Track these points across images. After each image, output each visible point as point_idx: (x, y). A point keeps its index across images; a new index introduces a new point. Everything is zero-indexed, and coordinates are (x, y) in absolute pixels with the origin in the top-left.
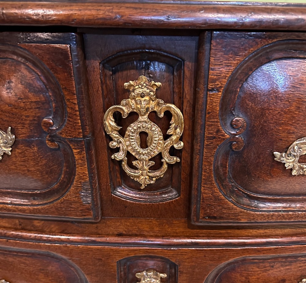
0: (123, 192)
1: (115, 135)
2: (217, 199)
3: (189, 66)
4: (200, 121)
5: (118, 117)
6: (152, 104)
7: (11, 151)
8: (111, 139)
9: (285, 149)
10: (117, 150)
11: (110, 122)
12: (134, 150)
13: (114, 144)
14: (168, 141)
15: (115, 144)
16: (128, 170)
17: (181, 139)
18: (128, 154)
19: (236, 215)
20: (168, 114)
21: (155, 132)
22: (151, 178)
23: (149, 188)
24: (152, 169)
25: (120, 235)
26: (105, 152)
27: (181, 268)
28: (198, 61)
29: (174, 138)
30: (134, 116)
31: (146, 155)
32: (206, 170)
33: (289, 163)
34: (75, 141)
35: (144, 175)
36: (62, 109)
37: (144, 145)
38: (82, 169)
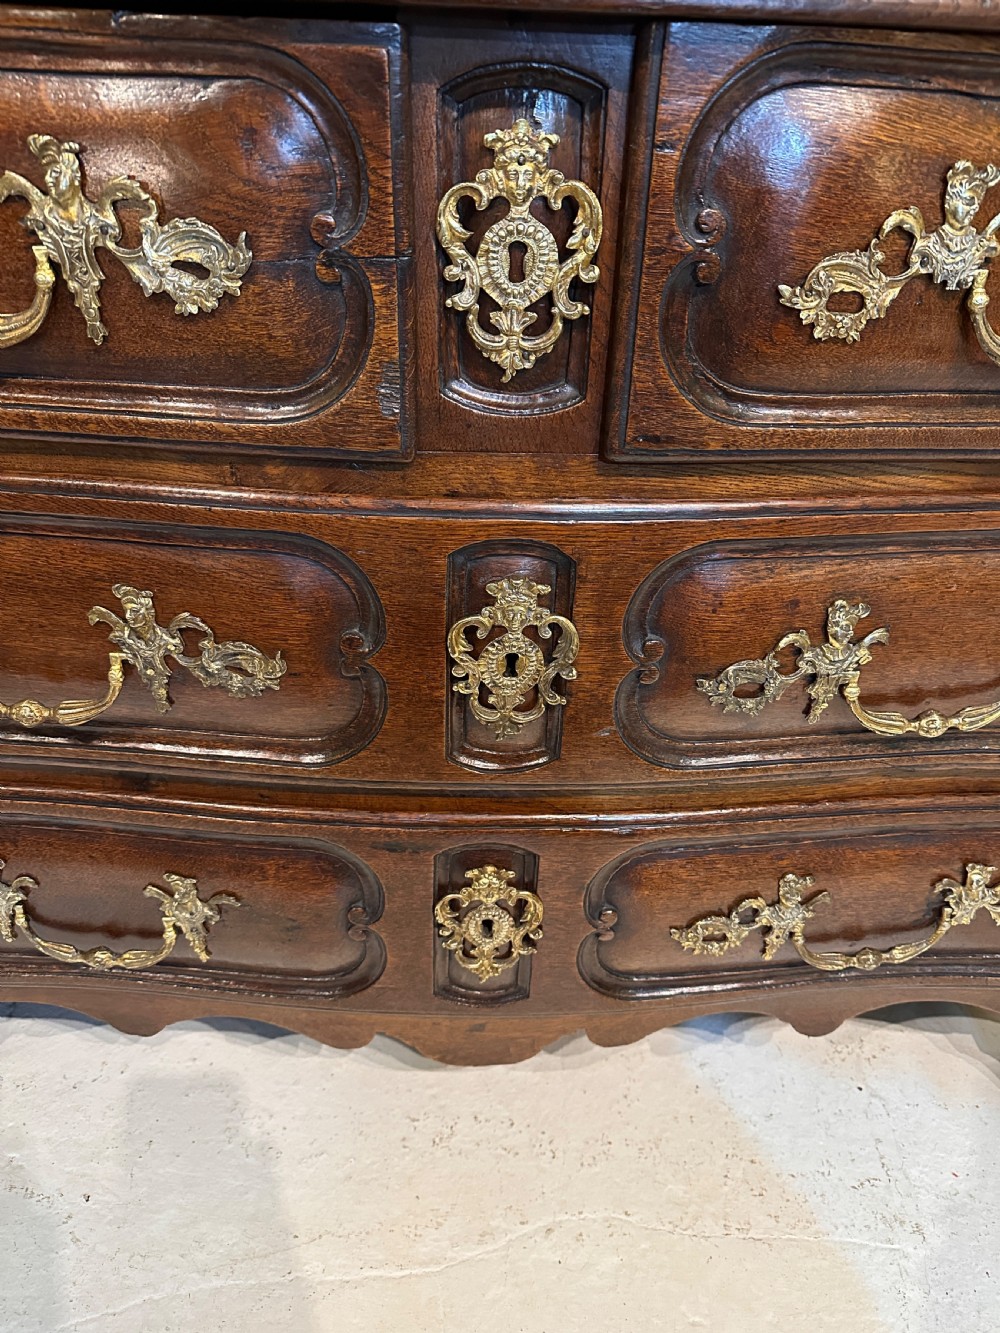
0: (465, 392)
2: (664, 394)
3: (617, 98)
4: (637, 216)
5: (468, 211)
6: (541, 181)
7: (240, 288)
9: (799, 280)
10: (460, 286)
11: (449, 220)
12: (497, 286)
13: (453, 271)
14: (569, 264)
15: (455, 270)
16: (479, 335)
17: (594, 260)
18: (483, 297)
19: (701, 431)
20: (571, 204)
21: (543, 241)
22: (526, 354)
23: (523, 382)
24: (531, 331)
25: (453, 495)
26: (434, 290)
27: (580, 569)
28: (634, 90)
29: (581, 257)
30: (500, 206)
31: (519, 297)
32: (645, 324)
33: (809, 309)
34: (377, 263)
35: (511, 348)
36: (356, 193)
37: (517, 273)
38: (387, 331)
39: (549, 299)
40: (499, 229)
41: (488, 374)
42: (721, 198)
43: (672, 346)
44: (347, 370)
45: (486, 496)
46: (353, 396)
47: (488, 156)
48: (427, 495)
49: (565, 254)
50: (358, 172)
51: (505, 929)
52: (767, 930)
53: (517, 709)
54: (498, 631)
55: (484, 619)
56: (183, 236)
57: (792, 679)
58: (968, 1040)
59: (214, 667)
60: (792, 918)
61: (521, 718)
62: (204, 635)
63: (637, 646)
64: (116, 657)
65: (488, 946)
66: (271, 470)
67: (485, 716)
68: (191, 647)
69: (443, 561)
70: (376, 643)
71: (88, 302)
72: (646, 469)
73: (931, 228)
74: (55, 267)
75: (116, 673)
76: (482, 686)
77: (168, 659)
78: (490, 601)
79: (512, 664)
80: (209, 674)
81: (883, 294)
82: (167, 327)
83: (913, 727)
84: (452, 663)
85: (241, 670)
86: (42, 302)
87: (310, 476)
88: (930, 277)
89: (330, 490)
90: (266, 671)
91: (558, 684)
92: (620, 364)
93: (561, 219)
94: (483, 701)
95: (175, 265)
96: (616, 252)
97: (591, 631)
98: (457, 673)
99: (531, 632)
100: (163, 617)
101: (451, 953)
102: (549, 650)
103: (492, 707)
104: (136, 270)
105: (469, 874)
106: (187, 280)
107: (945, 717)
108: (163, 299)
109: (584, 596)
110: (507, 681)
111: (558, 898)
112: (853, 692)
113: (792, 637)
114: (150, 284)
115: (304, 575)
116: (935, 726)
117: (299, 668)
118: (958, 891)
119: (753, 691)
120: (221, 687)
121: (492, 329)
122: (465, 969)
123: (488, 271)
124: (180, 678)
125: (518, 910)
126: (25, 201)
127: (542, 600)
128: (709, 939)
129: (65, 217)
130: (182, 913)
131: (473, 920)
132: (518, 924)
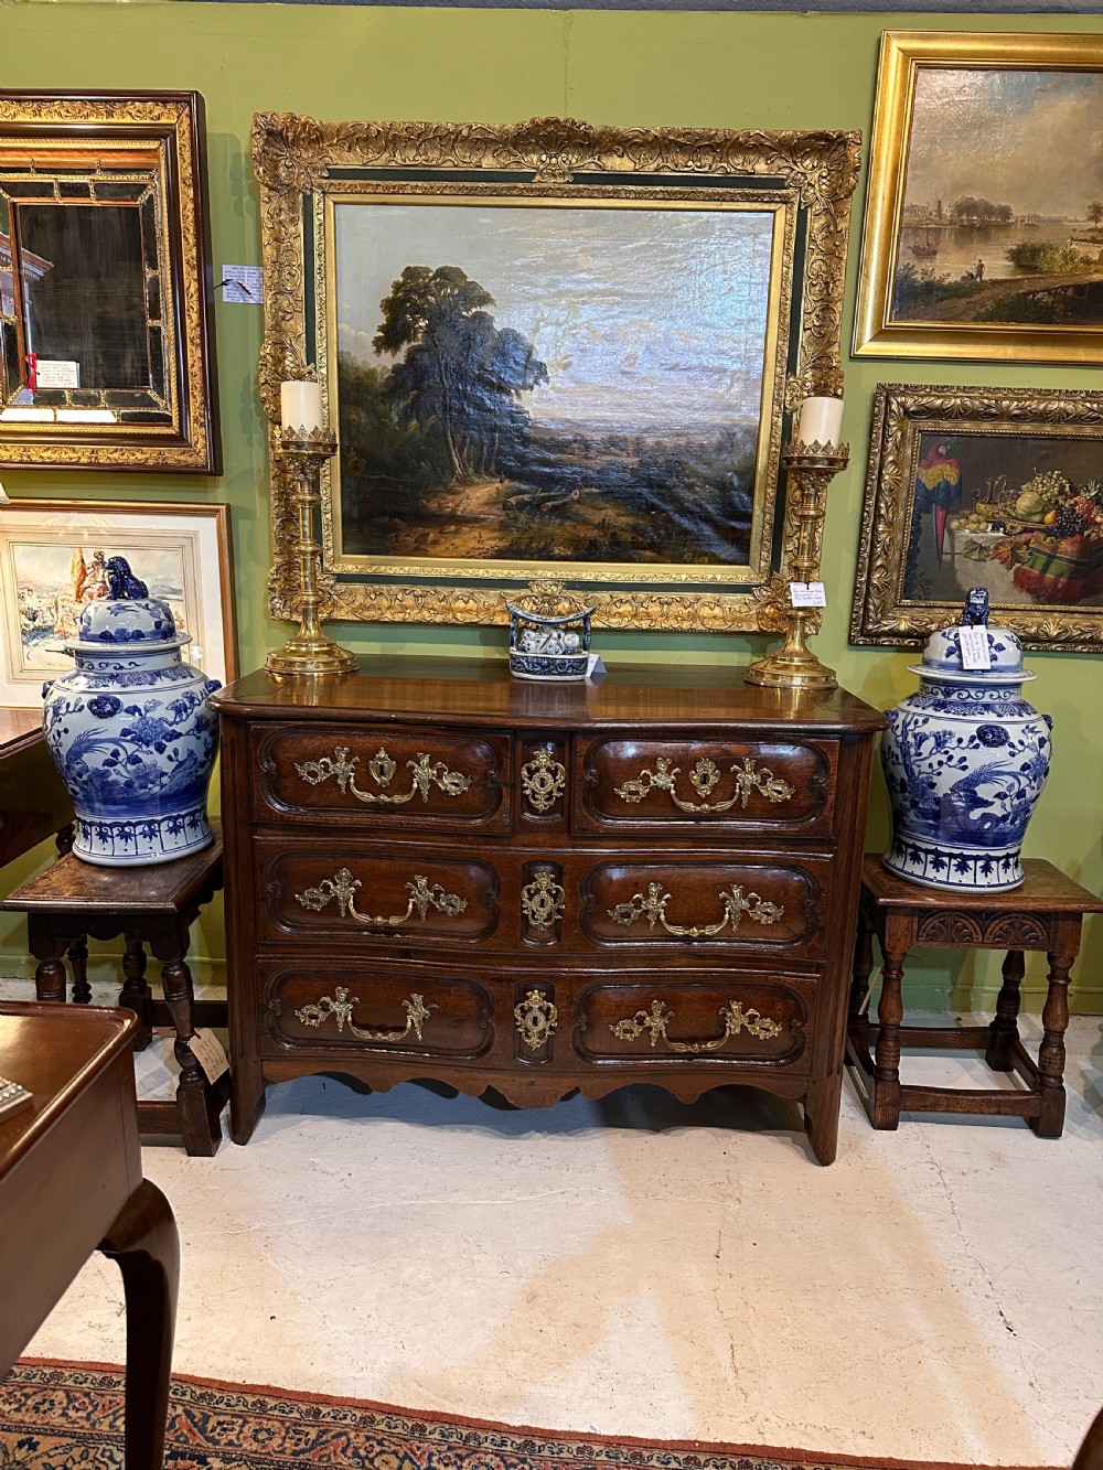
0: (528, 815)
1: (526, 779)
2: (584, 817)
4: (573, 772)
5: (529, 770)
6: (548, 763)
7: (467, 789)
8: (524, 782)
9: (619, 788)
10: (527, 788)
11: (525, 772)
12: (537, 788)
14: (557, 783)
15: (526, 785)
16: (532, 801)
17: (563, 782)
18: (533, 791)
19: (597, 827)
20: (557, 768)
21: (549, 778)
22: (545, 806)
23: (545, 813)
25: (524, 846)
26: (520, 790)
27: (565, 870)
28: (571, 743)
29: (559, 781)
31: (543, 791)
32: (578, 799)
33: (623, 794)
34: (506, 785)
35: (541, 804)
36: (499, 767)
37: (542, 785)
38: (506, 801)
39: (551, 792)
40: (537, 775)
41: (534, 811)
42: (596, 767)
43: (587, 805)
44: (494, 811)
45: (533, 846)
46: (496, 817)
47: (534, 758)
48: (516, 846)
49: (555, 781)
50: (500, 762)
51: (542, 1024)
52: (650, 1028)
53: (545, 921)
54: (538, 891)
55: (533, 886)
56: (453, 777)
57: (639, 911)
58: (789, 1139)
59: (443, 904)
60: (657, 1023)
61: (546, 924)
62: (442, 892)
63: (585, 898)
64: (411, 900)
65: (536, 1030)
66: (469, 838)
67: (533, 922)
68: (437, 898)
69: (520, 867)
70: (497, 894)
71: (425, 793)
72: (584, 838)
73: (654, 774)
74: (418, 784)
75: (411, 906)
76: (533, 911)
77: (429, 902)
78: (535, 880)
79: (543, 903)
80: (441, 906)
81: (643, 791)
82: (447, 799)
83: (687, 932)
84: (523, 902)
85: (452, 905)
86: (413, 793)
87: (481, 840)
88: (657, 786)
89: (487, 844)
90: (461, 906)
91: (559, 911)
92: (572, 809)
93: (554, 773)
94: (533, 918)
95: (451, 783)
96: (569, 780)
97: (569, 891)
98: (524, 906)
99: (549, 891)
100: (429, 887)
101: (521, 1033)
102: (555, 897)
103: (537, 920)
104: (440, 784)
105: (528, 994)
106: (453, 787)
107: (699, 929)
108: (446, 792)
109: (566, 877)
110: (541, 909)
111: (563, 1007)
112: (662, 917)
113: (637, 895)
114: (443, 788)
115: (474, 871)
116: (695, 932)
117: (472, 904)
118: (729, 1014)
119: (627, 915)
120: (445, 912)
121: (536, 799)
122: (526, 1043)
123: (534, 784)
124: (431, 909)
125: (547, 1013)
126: (413, 768)
127: (552, 880)
128: (626, 1031)
129: (423, 772)
130: (416, 1012)
131: (530, 1016)
132: (547, 1019)
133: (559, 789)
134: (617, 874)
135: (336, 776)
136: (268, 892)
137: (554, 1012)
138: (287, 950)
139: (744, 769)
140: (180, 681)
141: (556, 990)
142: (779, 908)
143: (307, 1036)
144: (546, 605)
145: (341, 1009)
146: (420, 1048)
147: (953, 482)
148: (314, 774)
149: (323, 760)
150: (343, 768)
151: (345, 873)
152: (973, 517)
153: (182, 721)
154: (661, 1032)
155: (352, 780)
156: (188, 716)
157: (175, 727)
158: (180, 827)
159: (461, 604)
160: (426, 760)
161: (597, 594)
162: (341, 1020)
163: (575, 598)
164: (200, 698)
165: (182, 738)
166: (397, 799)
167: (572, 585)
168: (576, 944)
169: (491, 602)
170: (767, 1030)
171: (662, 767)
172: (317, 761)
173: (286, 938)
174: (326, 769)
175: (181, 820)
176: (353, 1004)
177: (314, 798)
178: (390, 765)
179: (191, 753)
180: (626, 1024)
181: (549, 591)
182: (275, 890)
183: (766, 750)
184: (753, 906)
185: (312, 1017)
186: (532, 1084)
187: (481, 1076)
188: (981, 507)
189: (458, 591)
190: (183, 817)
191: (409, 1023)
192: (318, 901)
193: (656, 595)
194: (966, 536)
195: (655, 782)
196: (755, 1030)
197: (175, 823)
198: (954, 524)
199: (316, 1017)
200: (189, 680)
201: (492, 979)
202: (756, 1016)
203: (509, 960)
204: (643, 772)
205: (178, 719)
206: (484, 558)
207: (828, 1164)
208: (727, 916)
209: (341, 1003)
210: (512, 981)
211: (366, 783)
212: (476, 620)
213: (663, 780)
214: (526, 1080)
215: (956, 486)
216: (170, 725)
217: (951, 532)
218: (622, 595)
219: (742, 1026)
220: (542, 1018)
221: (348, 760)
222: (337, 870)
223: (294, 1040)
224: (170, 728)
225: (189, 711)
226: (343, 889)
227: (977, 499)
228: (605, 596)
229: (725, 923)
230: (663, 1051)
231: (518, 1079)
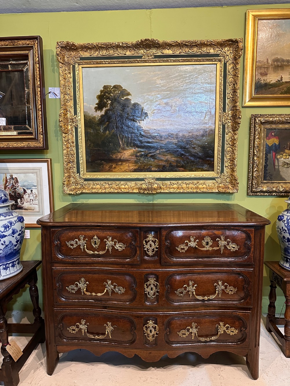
0: (146, 257)
1: (145, 245)
2: (166, 258)
4: (161, 242)
5: (146, 241)
6: (152, 239)
7: (125, 249)
8: (144, 246)
9: (177, 247)
10: (145, 248)
11: (144, 242)
12: (149, 248)
15: (145, 247)
16: (147, 252)
17: (158, 245)
18: (147, 249)
19: (170, 261)
20: (155, 241)
21: (153, 244)
22: (152, 254)
23: (152, 256)
24: (152, 252)
25: (145, 268)
26: (143, 248)
27: (159, 277)
28: (160, 231)
31: (151, 249)
32: (163, 252)
33: (179, 249)
34: (138, 246)
35: (150, 253)
36: (135, 241)
37: (151, 246)
38: (138, 252)
39: (154, 249)
40: (149, 243)
41: (148, 256)
42: (169, 240)
43: (166, 253)
44: (134, 256)
45: (148, 268)
46: (135, 258)
47: (148, 237)
48: (142, 268)
49: (155, 245)
50: (136, 239)
51: (153, 332)
52: (192, 333)
53: (153, 295)
54: (150, 285)
55: (148, 283)
56: (120, 244)
57: (186, 291)
59: (117, 290)
60: (194, 331)
61: (153, 297)
62: (116, 286)
63: (167, 287)
64: (106, 289)
65: (151, 334)
66: (126, 266)
67: (149, 296)
68: (115, 288)
69: (143, 276)
70: (136, 286)
71: (110, 250)
72: (166, 265)
73: (190, 242)
74: (108, 247)
75: (105, 291)
76: (148, 292)
77: (112, 289)
78: (149, 281)
79: (152, 289)
80: (116, 291)
81: (186, 248)
82: (117, 252)
83: (203, 298)
84: (145, 289)
85: (120, 290)
86: (106, 250)
87: (130, 267)
88: (191, 246)
89: (132, 268)
90: (123, 290)
91: (158, 292)
92: (161, 255)
93: (154, 242)
94: (148, 294)
95: (119, 247)
96: (160, 245)
97: (161, 284)
98: (145, 290)
99: (154, 285)
100: (112, 284)
101: (146, 336)
102: (156, 287)
103: (150, 295)
104: (115, 247)
105: (148, 322)
106: (120, 248)
107: (207, 297)
108: (117, 250)
109: (160, 279)
110: (151, 291)
111: (160, 326)
112: (194, 293)
113: (185, 285)
114: (116, 248)
115: (128, 278)
116: (206, 298)
117: (127, 290)
118: (219, 327)
119: (182, 293)
120: (118, 293)
121: (148, 252)
122: (148, 339)
123: (148, 246)
124: (113, 292)
125: (155, 328)
126: (106, 242)
127: (155, 281)
128: (183, 334)
129: (109, 243)
130: (109, 328)
131: (149, 330)
132: (155, 331)
133: (156, 248)
134: (178, 278)
135: (80, 245)
136: (57, 287)
137: (157, 328)
138: (65, 307)
139: (221, 239)
140: (8, 217)
141: (158, 320)
142: (235, 288)
143: (72, 337)
144: (150, 186)
145: (83, 327)
146: (110, 341)
147: (277, 144)
148: (72, 245)
149: (76, 240)
150: (82, 242)
151: (83, 279)
152: (284, 154)
153: (7, 231)
154: (195, 334)
155: (85, 247)
156: (9, 229)
157: (4, 233)
158: (8, 267)
159: (123, 186)
160: (110, 239)
161: (166, 182)
162: (83, 331)
163: (159, 183)
164: (14, 223)
165: (7, 237)
166: (101, 253)
167: (158, 179)
168: (164, 304)
169: (133, 185)
170: (233, 332)
171: (192, 239)
172: (73, 241)
173: (63, 303)
174: (76, 243)
175: (8, 265)
176: (87, 325)
177: (72, 253)
178: (98, 241)
179: (11, 242)
180: (183, 331)
181: (151, 181)
182: (59, 286)
183: (228, 233)
184: (226, 288)
185: (73, 330)
186: (151, 353)
187: (132, 351)
188: (286, 151)
189: (122, 182)
190: (9, 264)
191: (107, 332)
192: (74, 289)
193: (185, 182)
194: (283, 160)
195: (190, 245)
196: (228, 332)
197: (6, 266)
198: (278, 157)
199: (75, 330)
200: (11, 216)
201: (135, 317)
202: (229, 327)
203: (141, 309)
204: (186, 241)
205: (5, 231)
206: (130, 172)
207: (256, 379)
208: (217, 292)
209: (83, 325)
210: (142, 317)
211: (90, 248)
212: (128, 191)
213: (193, 244)
214: (149, 352)
215: (278, 145)
216: (2, 233)
217: (278, 159)
218: (174, 182)
219: (224, 331)
220: (153, 330)
221: (84, 240)
222: (80, 279)
223: (68, 338)
224: (2, 234)
225: (10, 227)
226: (82, 285)
227: (285, 148)
228: (168, 182)
229: (216, 294)
230: (196, 341)
231: (145, 351)
